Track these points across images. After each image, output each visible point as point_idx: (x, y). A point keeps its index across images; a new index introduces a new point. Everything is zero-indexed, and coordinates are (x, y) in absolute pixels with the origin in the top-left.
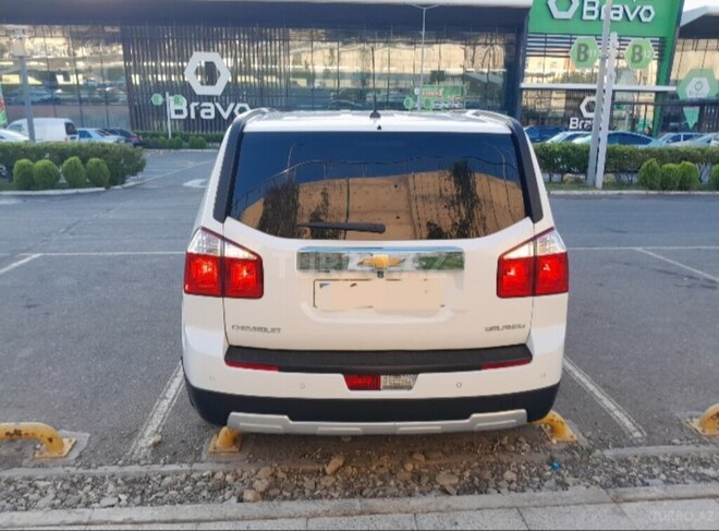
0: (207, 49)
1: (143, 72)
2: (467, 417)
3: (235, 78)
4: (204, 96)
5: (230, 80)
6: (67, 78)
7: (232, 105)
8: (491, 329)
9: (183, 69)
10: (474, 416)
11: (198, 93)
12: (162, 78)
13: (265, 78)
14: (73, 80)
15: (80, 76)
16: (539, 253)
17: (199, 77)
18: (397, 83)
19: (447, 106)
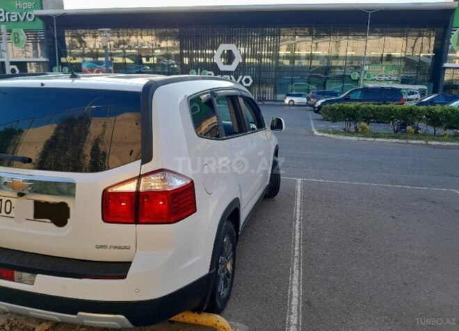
0: (228, 42)
1: (191, 57)
2: (75, 314)
3: (244, 60)
4: (224, 71)
5: (241, 61)
6: (148, 60)
7: (241, 77)
8: (101, 247)
9: (213, 55)
10: (80, 313)
11: (221, 69)
12: (201, 60)
13: (263, 60)
14: (151, 61)
15: (155, 59)
16: (141, 189)
17: (223, 59)
18: (352, 63)
19: (387, 78)
